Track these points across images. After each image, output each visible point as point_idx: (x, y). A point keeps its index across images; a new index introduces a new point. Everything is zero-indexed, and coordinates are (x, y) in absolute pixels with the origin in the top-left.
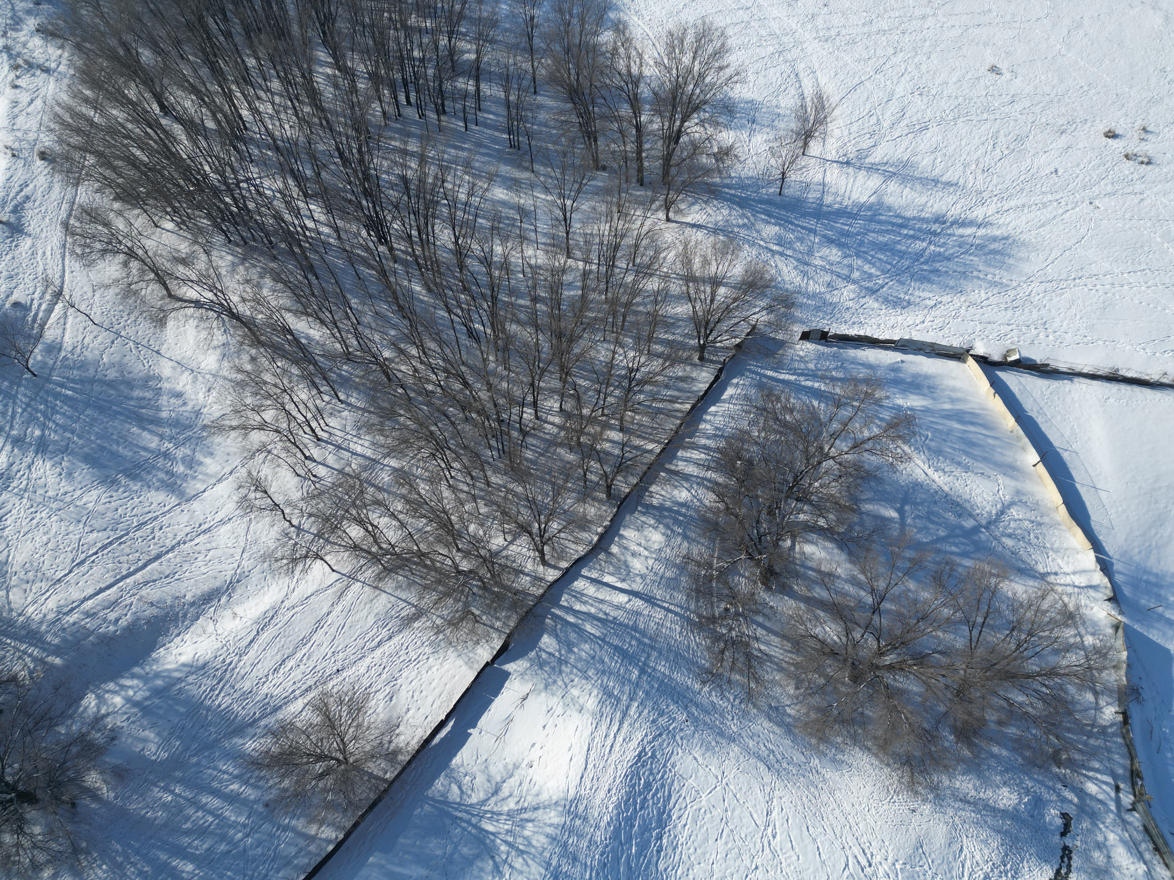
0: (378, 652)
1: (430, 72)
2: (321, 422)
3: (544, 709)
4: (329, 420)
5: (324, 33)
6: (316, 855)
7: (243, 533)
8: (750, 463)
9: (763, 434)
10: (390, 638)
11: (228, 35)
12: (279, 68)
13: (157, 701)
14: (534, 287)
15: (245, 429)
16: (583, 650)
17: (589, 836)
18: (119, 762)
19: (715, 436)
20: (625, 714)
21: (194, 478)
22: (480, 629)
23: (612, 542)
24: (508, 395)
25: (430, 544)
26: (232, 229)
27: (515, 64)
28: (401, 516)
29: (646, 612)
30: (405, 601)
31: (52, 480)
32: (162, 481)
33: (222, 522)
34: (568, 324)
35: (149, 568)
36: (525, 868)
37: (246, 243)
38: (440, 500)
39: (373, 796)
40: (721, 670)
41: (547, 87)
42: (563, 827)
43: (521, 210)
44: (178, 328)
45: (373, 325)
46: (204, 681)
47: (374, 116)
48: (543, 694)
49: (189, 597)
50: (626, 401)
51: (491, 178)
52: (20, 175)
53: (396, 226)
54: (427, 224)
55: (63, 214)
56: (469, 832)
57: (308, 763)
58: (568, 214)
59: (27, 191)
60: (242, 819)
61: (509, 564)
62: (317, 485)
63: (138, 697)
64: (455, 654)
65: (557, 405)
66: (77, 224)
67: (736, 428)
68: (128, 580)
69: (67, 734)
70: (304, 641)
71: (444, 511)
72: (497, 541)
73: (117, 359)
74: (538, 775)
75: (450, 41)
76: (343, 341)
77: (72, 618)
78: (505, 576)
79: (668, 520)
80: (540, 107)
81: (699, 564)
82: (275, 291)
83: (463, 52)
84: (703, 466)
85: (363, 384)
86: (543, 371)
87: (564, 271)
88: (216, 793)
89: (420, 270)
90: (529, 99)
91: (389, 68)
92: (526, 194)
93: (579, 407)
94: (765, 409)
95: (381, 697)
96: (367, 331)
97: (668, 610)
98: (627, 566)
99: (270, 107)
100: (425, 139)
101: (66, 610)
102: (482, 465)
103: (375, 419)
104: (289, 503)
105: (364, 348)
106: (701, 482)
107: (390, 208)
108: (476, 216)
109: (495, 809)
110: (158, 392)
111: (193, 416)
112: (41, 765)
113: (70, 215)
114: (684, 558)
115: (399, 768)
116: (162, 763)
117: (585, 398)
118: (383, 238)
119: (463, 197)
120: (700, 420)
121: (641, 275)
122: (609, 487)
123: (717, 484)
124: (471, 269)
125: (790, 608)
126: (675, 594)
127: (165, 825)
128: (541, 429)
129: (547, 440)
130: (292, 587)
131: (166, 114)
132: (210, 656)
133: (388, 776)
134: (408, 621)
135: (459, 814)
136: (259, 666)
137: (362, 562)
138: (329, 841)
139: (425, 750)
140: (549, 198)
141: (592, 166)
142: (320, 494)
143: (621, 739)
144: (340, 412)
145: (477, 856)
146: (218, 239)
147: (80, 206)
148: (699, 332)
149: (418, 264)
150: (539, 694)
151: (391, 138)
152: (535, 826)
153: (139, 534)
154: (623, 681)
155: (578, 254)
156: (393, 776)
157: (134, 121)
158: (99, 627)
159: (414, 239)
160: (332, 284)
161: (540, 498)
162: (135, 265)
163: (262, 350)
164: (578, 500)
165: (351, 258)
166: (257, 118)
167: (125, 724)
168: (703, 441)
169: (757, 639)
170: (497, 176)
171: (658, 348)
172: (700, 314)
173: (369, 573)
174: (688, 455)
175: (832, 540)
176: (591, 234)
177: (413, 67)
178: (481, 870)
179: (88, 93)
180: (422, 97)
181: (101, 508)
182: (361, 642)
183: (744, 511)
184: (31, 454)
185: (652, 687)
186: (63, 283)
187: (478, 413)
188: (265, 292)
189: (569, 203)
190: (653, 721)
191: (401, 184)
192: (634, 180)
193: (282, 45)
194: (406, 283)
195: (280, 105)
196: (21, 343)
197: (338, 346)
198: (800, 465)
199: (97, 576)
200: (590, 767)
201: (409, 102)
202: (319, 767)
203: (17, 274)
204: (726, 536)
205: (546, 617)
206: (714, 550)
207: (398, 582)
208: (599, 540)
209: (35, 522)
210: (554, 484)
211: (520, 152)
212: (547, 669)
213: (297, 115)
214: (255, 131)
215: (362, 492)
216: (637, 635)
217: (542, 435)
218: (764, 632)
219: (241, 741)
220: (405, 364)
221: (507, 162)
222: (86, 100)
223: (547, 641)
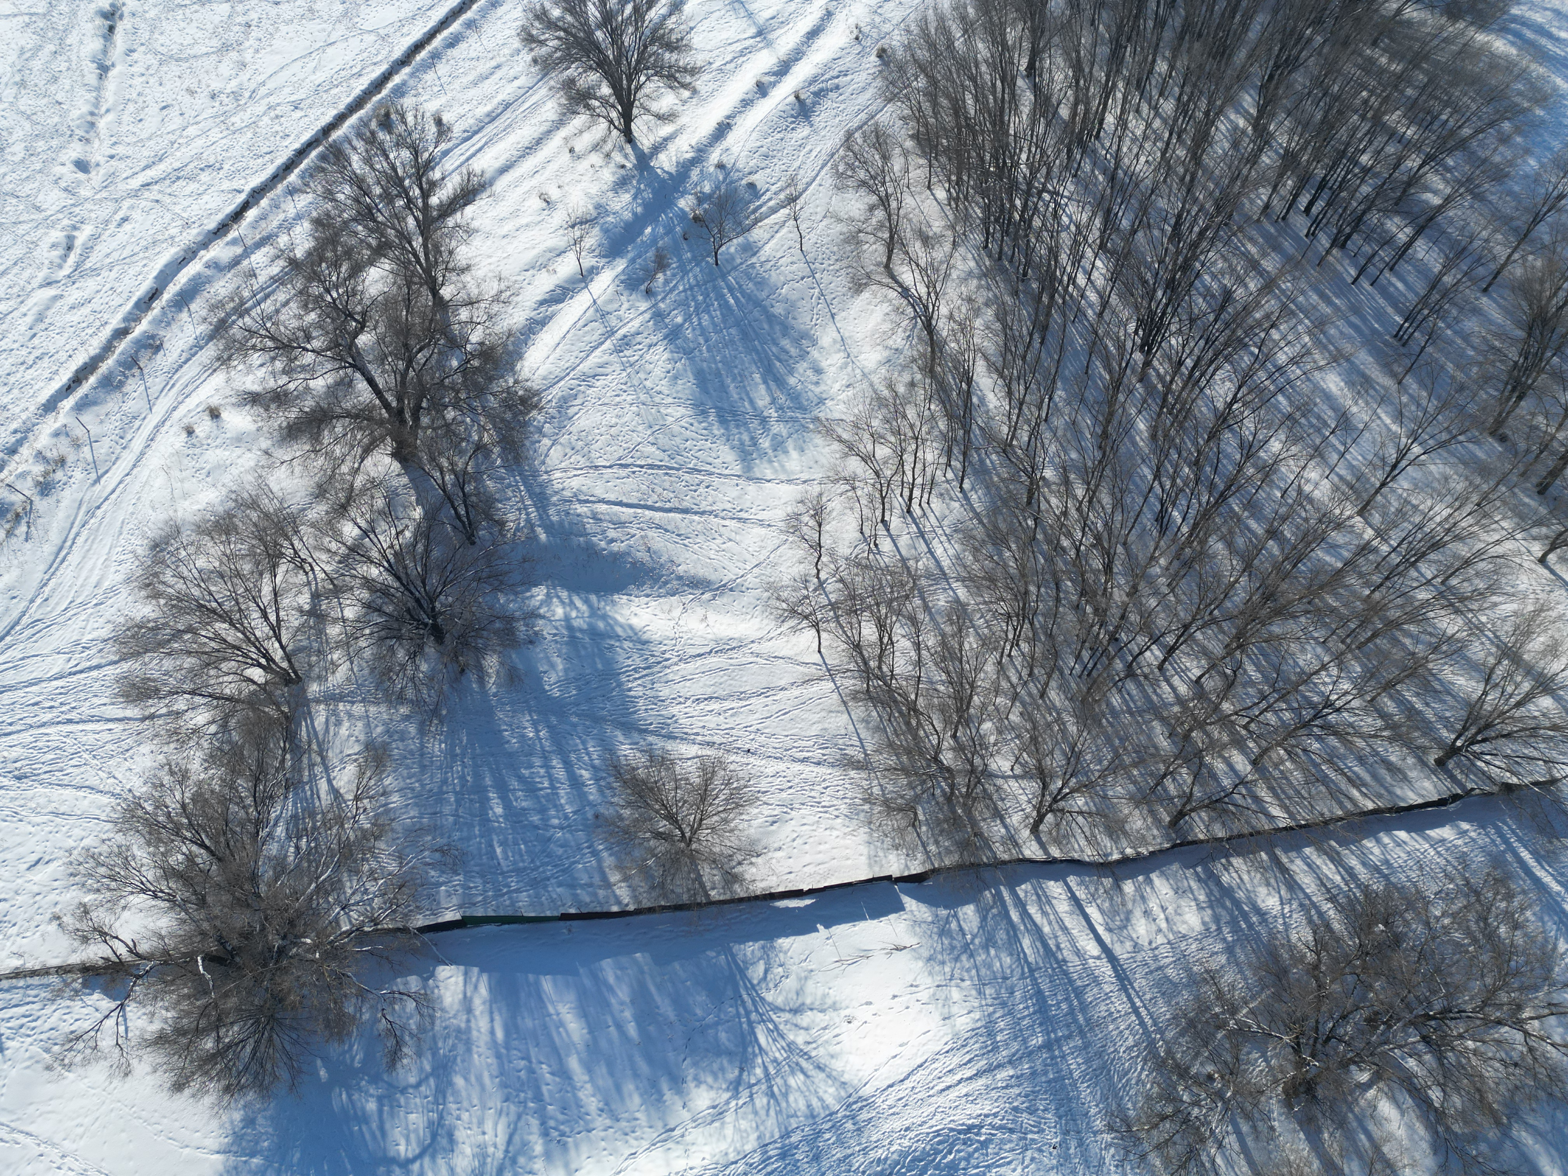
0: (798, 767)
1: (1365, 189)
2: (926, 496)
3: (910, 979)
4: (934, 499)
5: (1271, 77)
6: (599, 903)
7: (770, 549)
8: (1397, 940)
9: (1446, 921)
10: (818, 763)
11: (1160, 23)
12: (1187, 89)
13: (587, 640)
14: (1284, 519)
15: (851, 448)
16: (1000, 960)
17: (849, 1152)
18: (520, 666)
19: (1377, 869)
20: (990, 1070)
21: (770, 462)
22: (911, 836)
23: (1132, 876)
24: (1147, 617)
25: (930, 706)
26: (998, 235)
27: (1487, 241)
28: (924, 653)
29: (1107, 988)
30: (861, 740)
31: (658, 372)
32: (742, 443)
33: (761, 523)
34: (1289, 591)
35: (672, 515)
36: (763, 1113)
37: (1000, 259)
38: (978, 670)
39: (685, 898)
40: (1143, 1135)
41: (1507, 293)
42: (831, 1114)
43: (1344, 420)
44: (869, 304)
45: (1060, 433)
46: (635, 656)
47: (1252, 202)
48: (920, 964)
49: (681, 570)
50: (1291, 734)
51: (1337, 358)
52: (848, 62)
53: (1173, 342)
54: (1212, 362)
55: (855, 123)
56: (740, 1023)
57: (657, 812)
58: (1404, 463)
59: (842, 80)
60: (569, 809)
61: (995, 797)
62: (871, 556)
63: (576, 623)
64: (866, 837)
65: (1196, 672)
66: (860, 141)
67: (1414, 884)
68: (647, 512)
69: (503, 606)
70: (742, 696)
71: (972, 686)
72: (1002, 763)
73: (794, 298)
74: (850, 1037)
75: (1421, 166)
76: (1014, 430)
77: (581, 509)
78: (980, 806)
79: (1224, 913)
80: (1476, 311)
81: (1220, 995)
82: (988, 328)
83: (1427, 189)
84: (1328, 891)
85: (998, 488)
86: (1214, 621)
87: (1339, 526)
88: (568, 765)
89: (1162, 408)
90: (1470, 293)
91: (1317, 157)
92: (1367, 403)
93: (1224, 695)
94: (1477, 894)
95: (766, 813)
96: (1048, 435)
97: (1136, 1011)
98: (1128, 919)
99: (1142, 127)
100: (1292, 264)
101: (582, 497)
102: (1054, 669)
103: (979, 533)
104: (832, 554)
105: (1030, 451)
106: (1308, 907)
107: (1184, 317)
108: (1281, 390)
109: (781, 1027)
110: (804, 355)
111: (816, 401)
112: (467, 615)
113: (860, 127)
114: (1207, 971)
115: (727, 897)
116: (549, 698)
117: (1239, 690)
118: (1147, 346)
119: (1282, 358)
120: (1372, 834)
121: (1444, 602)
122: (1181, 814)
123: (1328, 926)
124: (1222, 446)
125: (1297, 1151)
126: (1160, 1001)
127: (511, 755)
128: (1155, 684)
129: (1151, 701)
130: (771, 635)
131: (1028, 76)
132: (656, 637)
133: (713, 893)
134: (849, 763)
135: (745, 997)
136: (688, 684)
137: (852, 666)
138: (619, 902)
139: (764, 903)
140: (1395, 428)
141: (1488, 425)
142: (866, 567)
143: (964, 1091)
144: (951, 499)
145: (730, 1054)
146: (977, 237)
147: (877, 124)
148: (1465, 729)
149: (1165, 400)
150: (917, 959)
151: (1251, 239)
152: (804, 1083)
153: (687, 477)
154: (1018, 1034)
155: (1376, 518)
156: (717, 898)
157: (992, 66)
158: (595, 534)
159: (1183, 369)
160: (1052, 358)
161: (1088, 757)
162: (880, 214)
163: (928, 381)
164: (1131, 798)
165: (1095, 345)
166: (1119, 132)
167: (549, 637)
168: (1354, 862)
169: (1220, 1146)
170: (1348, 360)
171: (1390, 706)
172: (1488, 707)
173: (850, 683)
174: (1319, 862)
175: (1431, 1127)
176: (1415, 507)
177: (1347, 173)
178: (722, 1069)
179: (971, 11)
180: (1330, 212)
181: (676, 428)
182: (789, 743)
183: (1336, 987)
184: (660, 336)
185: (1046, 1073)
186: (804, 191)
187: (1096, 611)
188: (978, 323)
189: (1416, 449)
190: (1016, 1109)
191: (1220, 299)
192: (1535, 480)
193: (1210, 66)
194: (1133, 411)
195: (1154, 132)
196: (728, 226)
197: (1005, 429)
198: (1467, 1001)
199: (627, 488)
200: (908, 1084)
201: (1308, 210)
202: (663, 825)
203: (774, 157)
204: (1285, 996)
205: (988, 888)
206: (1253, 997)
207: (869, 715)
208: (1118, 862)
209: (618, 399)
210: (1117, 756)
211: (1403, 350)
212: (946, 942)
213: (1163, 154)
214: (1104, 147)
215: (907, 597)
216: (1075, 1003)
217: (1150, 691)
218: (1236, 1147)
219: (621, 738)
220: (1060, 497)
221: (1375, 352)
222: (963, 18)
223: (969, 913)
